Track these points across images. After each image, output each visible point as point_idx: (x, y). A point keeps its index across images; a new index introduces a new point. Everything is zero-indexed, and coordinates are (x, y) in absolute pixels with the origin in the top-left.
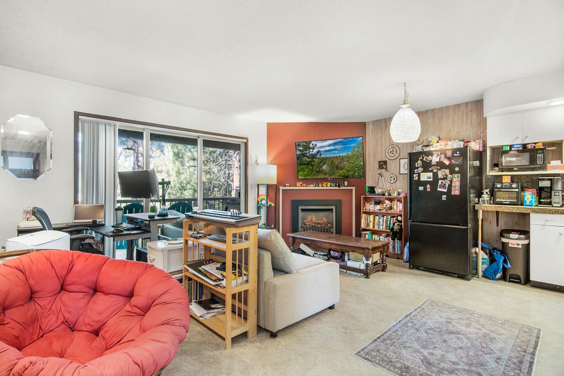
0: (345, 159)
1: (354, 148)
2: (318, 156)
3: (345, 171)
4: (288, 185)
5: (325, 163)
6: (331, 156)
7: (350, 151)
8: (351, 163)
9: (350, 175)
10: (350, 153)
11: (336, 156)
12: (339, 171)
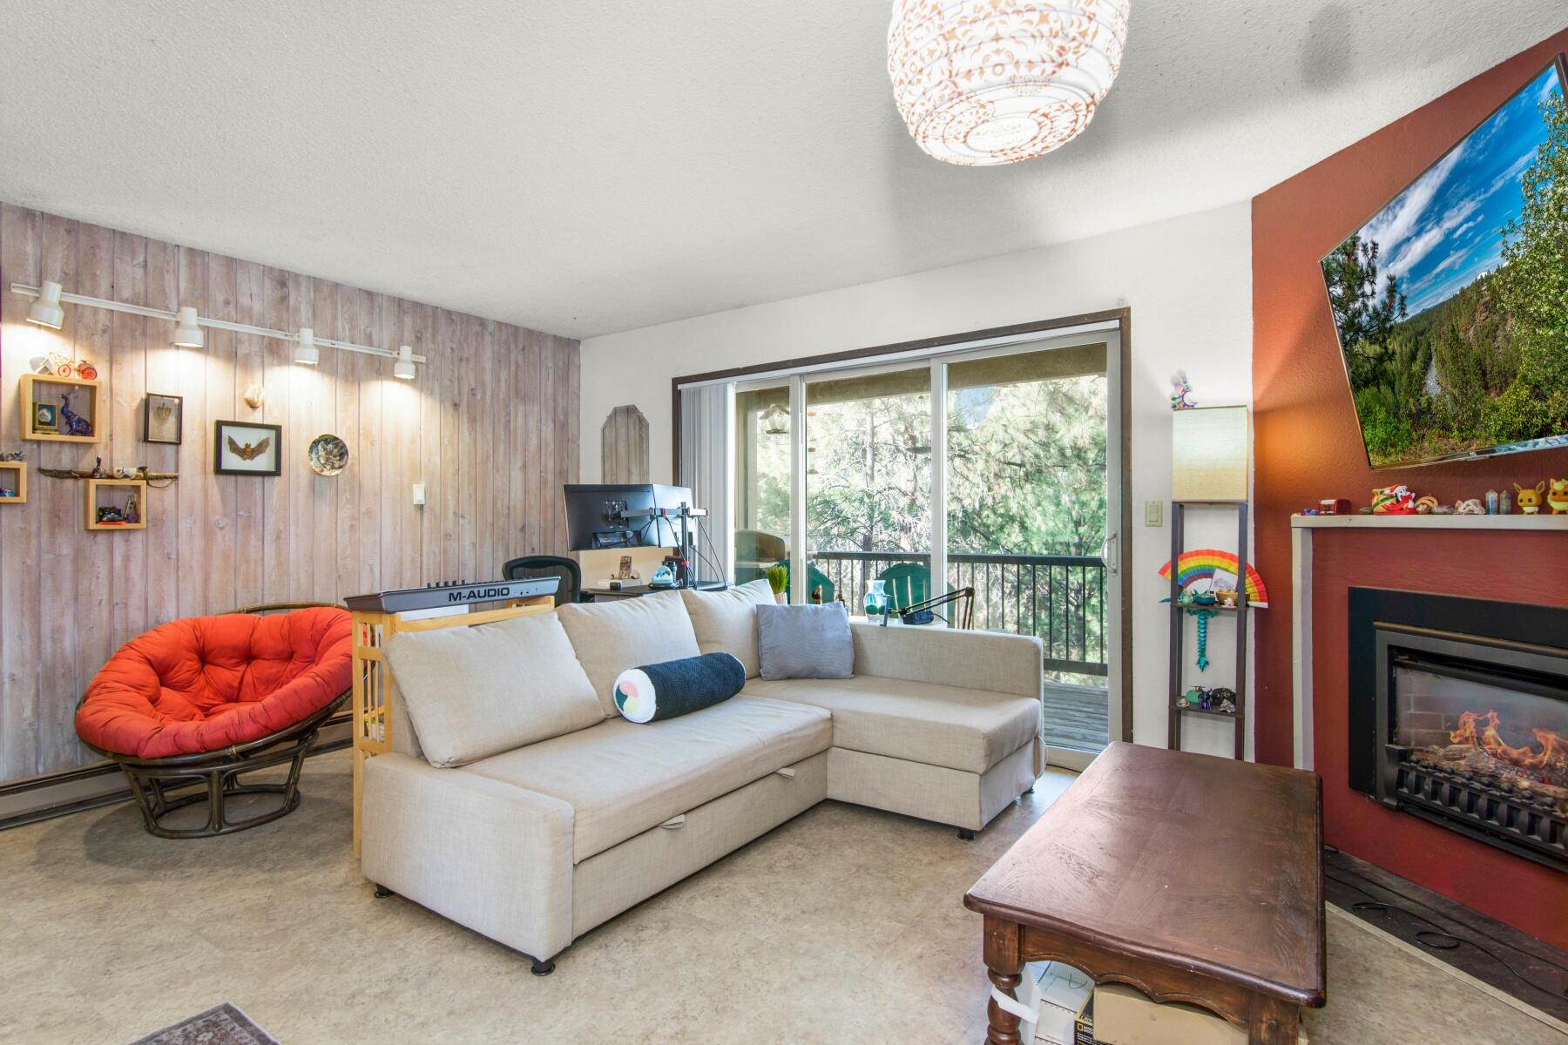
0: (1508, 302)
1: (1534, 184)
2: (1397, 319)
3: (1525, 393)
4: (1331, 502)
5: (1430, 359)
6: (1441, 300)
7: (1518, 219)
8: (1541, 323)
9: (1554, 421)
10: (1520, 238)
11: (1463, 292)
12: (1497, 401)
